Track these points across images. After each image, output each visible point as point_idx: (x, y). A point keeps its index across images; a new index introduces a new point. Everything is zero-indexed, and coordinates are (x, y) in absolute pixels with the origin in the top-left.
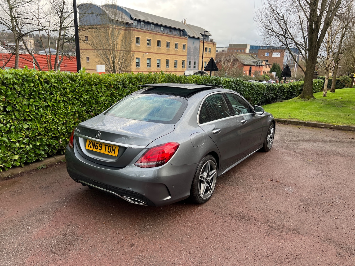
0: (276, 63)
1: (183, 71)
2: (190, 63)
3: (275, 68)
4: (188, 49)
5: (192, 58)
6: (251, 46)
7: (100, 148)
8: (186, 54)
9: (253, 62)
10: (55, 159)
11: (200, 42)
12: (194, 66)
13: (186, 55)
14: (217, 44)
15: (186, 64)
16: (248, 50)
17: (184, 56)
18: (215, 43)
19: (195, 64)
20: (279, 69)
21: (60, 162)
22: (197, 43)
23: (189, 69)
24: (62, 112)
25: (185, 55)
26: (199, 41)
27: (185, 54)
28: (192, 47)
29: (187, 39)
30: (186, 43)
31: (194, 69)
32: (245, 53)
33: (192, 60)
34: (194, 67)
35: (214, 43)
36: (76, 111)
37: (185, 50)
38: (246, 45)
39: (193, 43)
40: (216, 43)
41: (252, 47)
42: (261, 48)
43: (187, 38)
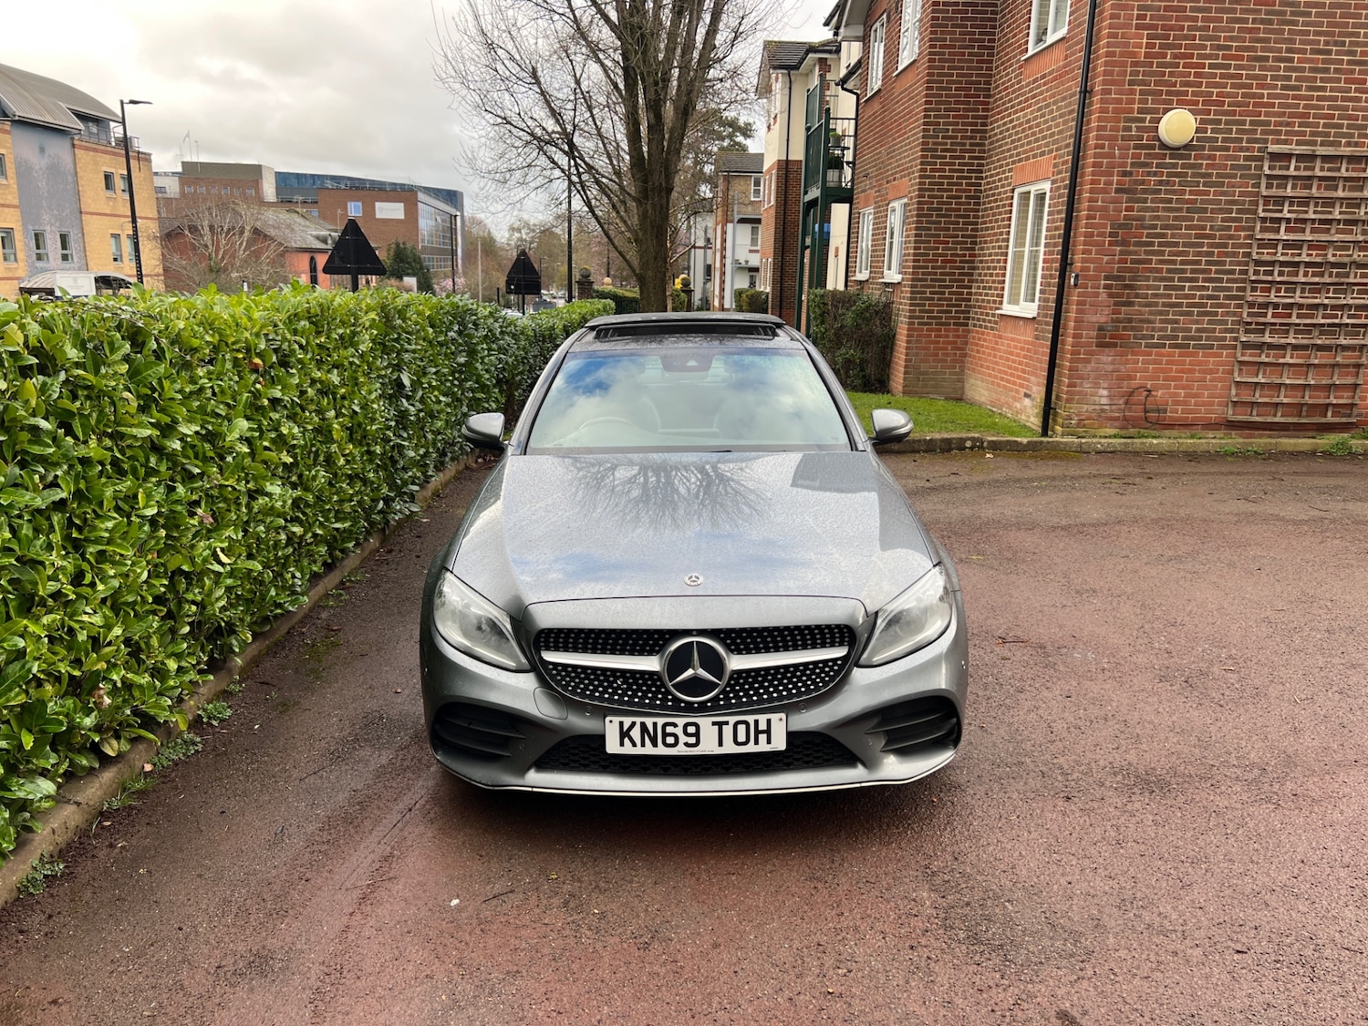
0: (404, 243)
1: (10, 275)
2: (38, 239)
3: (402, 261)
4: (19, 174)
5: (46, 217)
6: (278, 174)
8: (13, 199)
9: (318, 238)
10: (78, 804)
11: (73, 146)
12: (65, 252)
13: (16, 202)
14: (152, 157)
15: (22, 242)
16: (269, 190)
17: (6, 210)
18: (145, 154)
19: (64, 246)
20: (418, 266)
22: (58, 147)
23: (39, 264)
25: (8, 202)
26: (66, 143)
27: (10, 197)
28: (38, 162)
29: (6, 132)
30: (5, 147)
31: (66, 264)
32: (262, 203)
33: (48, 228)
34: (65, 258)
35: (139, 152)
37: (4, 182)
38: (256, 170)
39: (42, 150)
40: (150, 155)
41: (282, 178)
42: (329, 184)
43: (8, 128)
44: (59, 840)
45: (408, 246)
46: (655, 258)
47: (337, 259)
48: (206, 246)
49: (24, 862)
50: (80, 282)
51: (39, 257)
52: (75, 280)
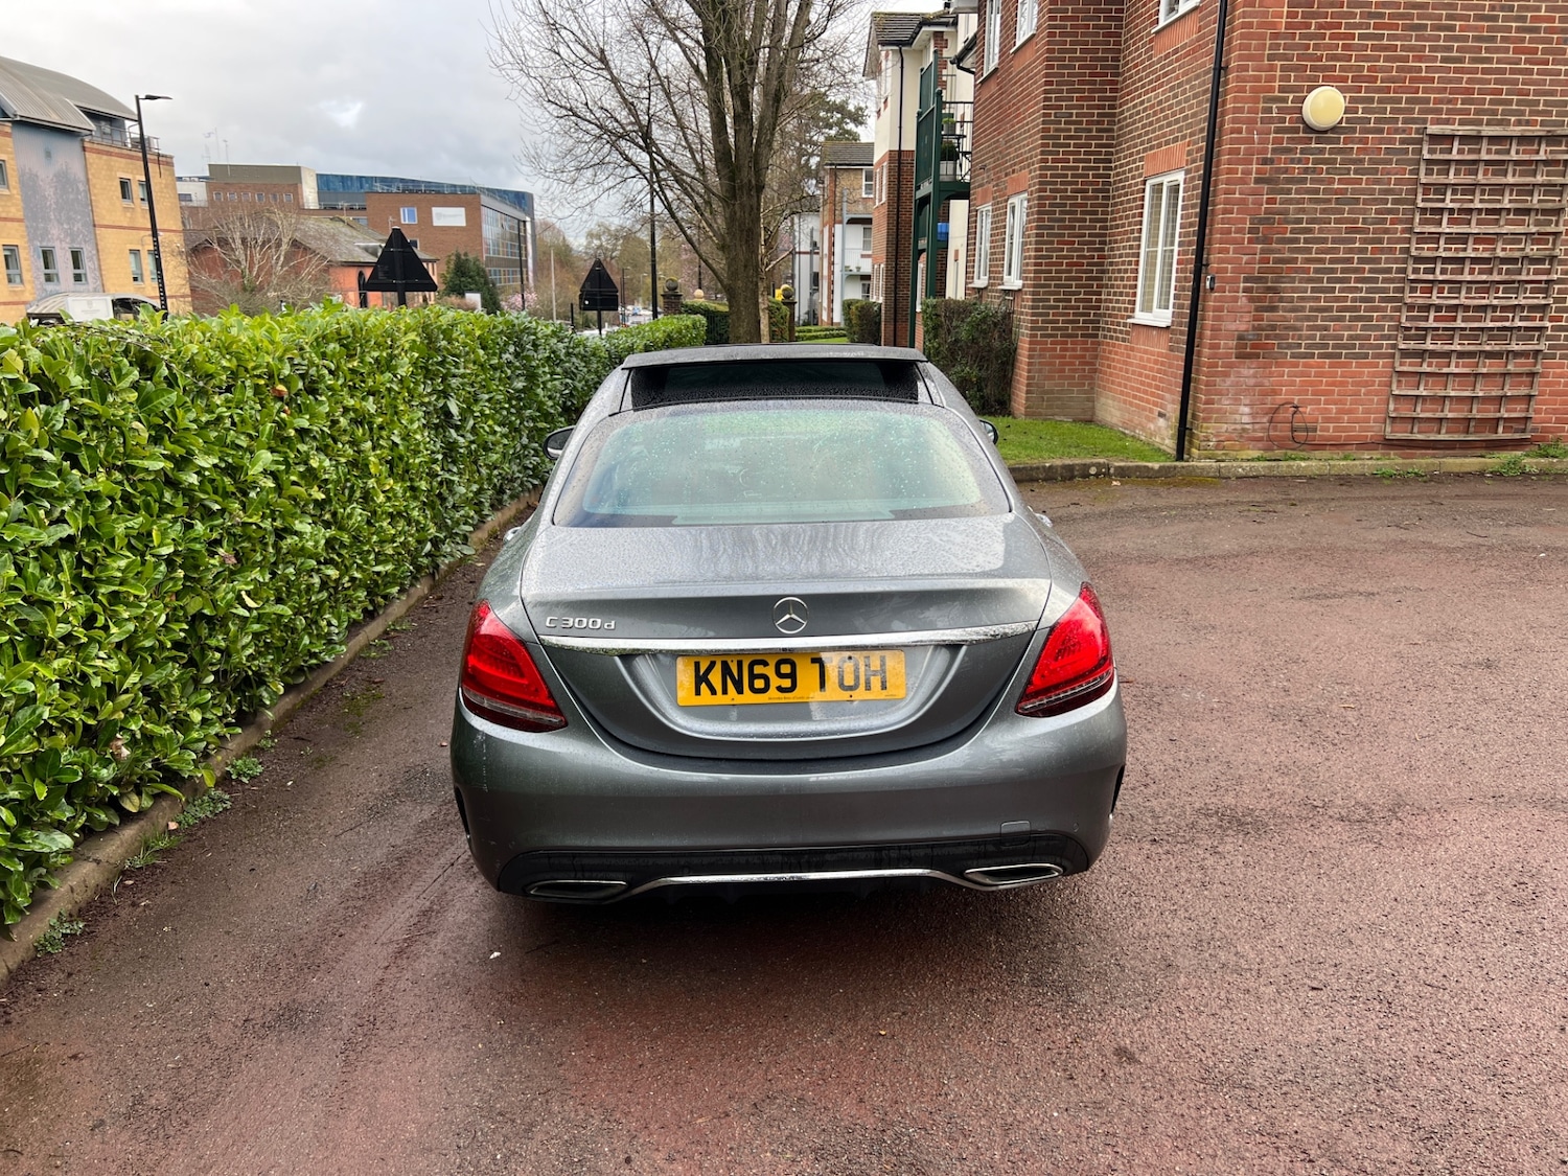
0: (466, 254)
1: (16, 299)
2: (47, 257)
3: (463, 274)
4: (22, 183)
5: (55, 231)
6: (320, 177)
7: (787, 683)
8: (15, 211)
9: (366, 249)
10: (98, 862)
11: (84, 149)
12: (77, 271)
13: (20, 215)
14: (174, 160)
15: (30, 262)
16: (310, 195)
17: (9, 224)
18: (166, 156)
19: (77, 264)
20: (482, 280)
21: (124, 874)
22: (66, 155)
23: (50, 287)
24: (127, 567)
25: (10, 216)
26: (75, 145)
27: (13, 210)
28: (45, 173)
29: (7, 134)
30: (7, 153)
31: (79, 286)
32: (301, 210)
33: (57, 244)
34: (78, 278)
35: (159, 155)
36: (176, 553)
37: (6, 192)
38: (295, 173)
39: (48, 155)
40: (171, 157)
41: (324, 181)
42: (378, 187)
43: (8, 130)
44: (78, 898)
45: (471, 257)
46: (746, 266)
47: (380, 274)
48: (238, 262)
49: (41, 921)
50: (96, 305)
51: (49, 278)
52: (90, 303)
